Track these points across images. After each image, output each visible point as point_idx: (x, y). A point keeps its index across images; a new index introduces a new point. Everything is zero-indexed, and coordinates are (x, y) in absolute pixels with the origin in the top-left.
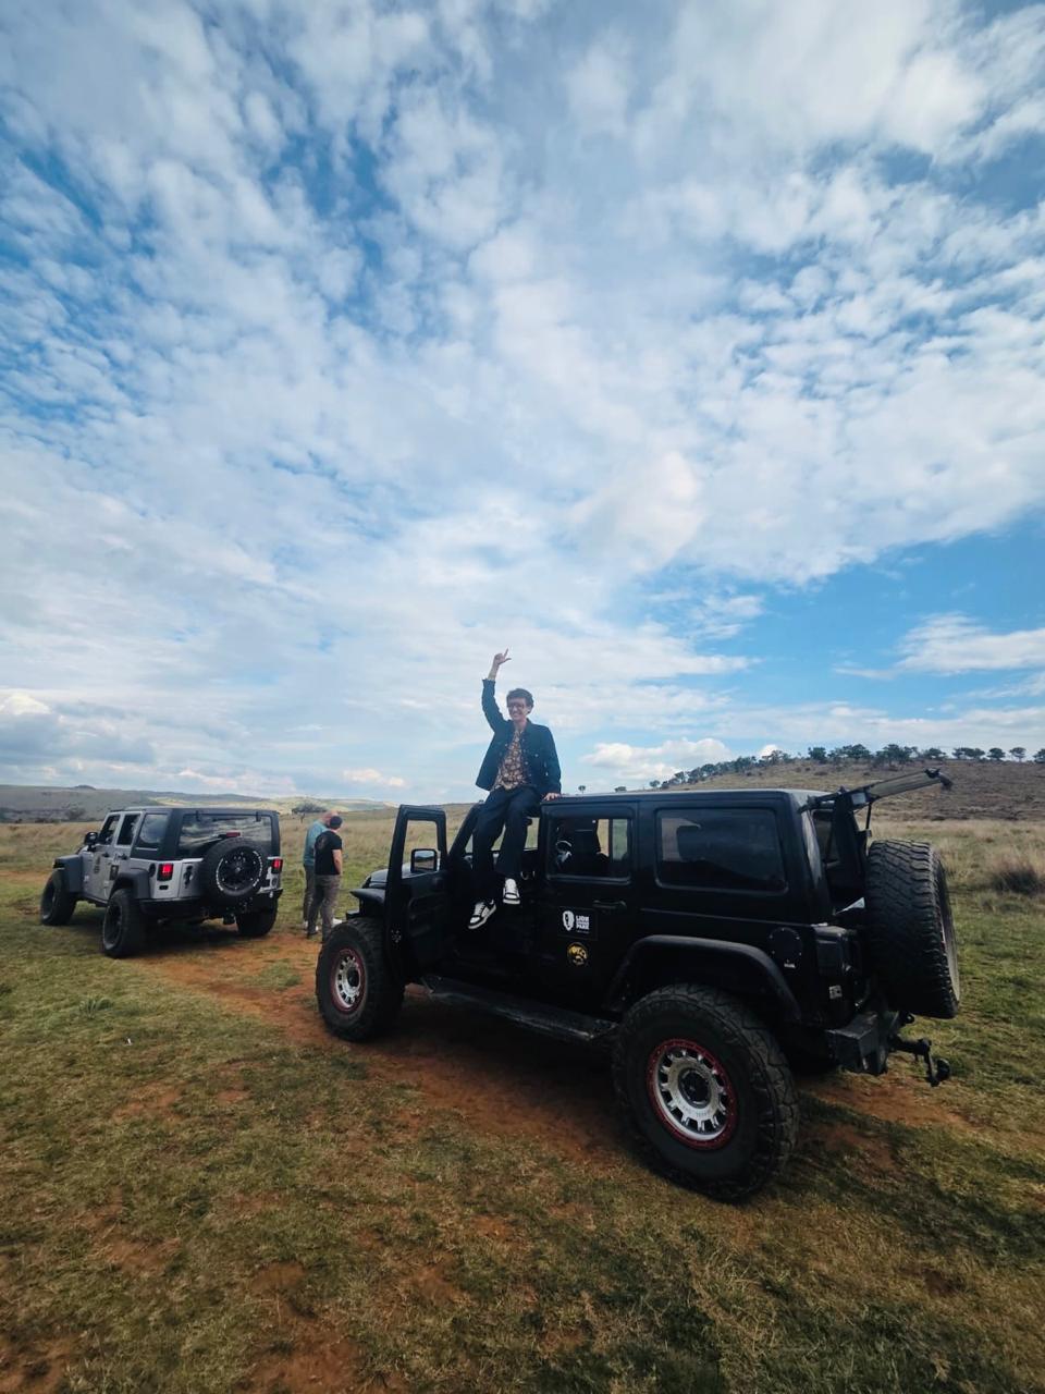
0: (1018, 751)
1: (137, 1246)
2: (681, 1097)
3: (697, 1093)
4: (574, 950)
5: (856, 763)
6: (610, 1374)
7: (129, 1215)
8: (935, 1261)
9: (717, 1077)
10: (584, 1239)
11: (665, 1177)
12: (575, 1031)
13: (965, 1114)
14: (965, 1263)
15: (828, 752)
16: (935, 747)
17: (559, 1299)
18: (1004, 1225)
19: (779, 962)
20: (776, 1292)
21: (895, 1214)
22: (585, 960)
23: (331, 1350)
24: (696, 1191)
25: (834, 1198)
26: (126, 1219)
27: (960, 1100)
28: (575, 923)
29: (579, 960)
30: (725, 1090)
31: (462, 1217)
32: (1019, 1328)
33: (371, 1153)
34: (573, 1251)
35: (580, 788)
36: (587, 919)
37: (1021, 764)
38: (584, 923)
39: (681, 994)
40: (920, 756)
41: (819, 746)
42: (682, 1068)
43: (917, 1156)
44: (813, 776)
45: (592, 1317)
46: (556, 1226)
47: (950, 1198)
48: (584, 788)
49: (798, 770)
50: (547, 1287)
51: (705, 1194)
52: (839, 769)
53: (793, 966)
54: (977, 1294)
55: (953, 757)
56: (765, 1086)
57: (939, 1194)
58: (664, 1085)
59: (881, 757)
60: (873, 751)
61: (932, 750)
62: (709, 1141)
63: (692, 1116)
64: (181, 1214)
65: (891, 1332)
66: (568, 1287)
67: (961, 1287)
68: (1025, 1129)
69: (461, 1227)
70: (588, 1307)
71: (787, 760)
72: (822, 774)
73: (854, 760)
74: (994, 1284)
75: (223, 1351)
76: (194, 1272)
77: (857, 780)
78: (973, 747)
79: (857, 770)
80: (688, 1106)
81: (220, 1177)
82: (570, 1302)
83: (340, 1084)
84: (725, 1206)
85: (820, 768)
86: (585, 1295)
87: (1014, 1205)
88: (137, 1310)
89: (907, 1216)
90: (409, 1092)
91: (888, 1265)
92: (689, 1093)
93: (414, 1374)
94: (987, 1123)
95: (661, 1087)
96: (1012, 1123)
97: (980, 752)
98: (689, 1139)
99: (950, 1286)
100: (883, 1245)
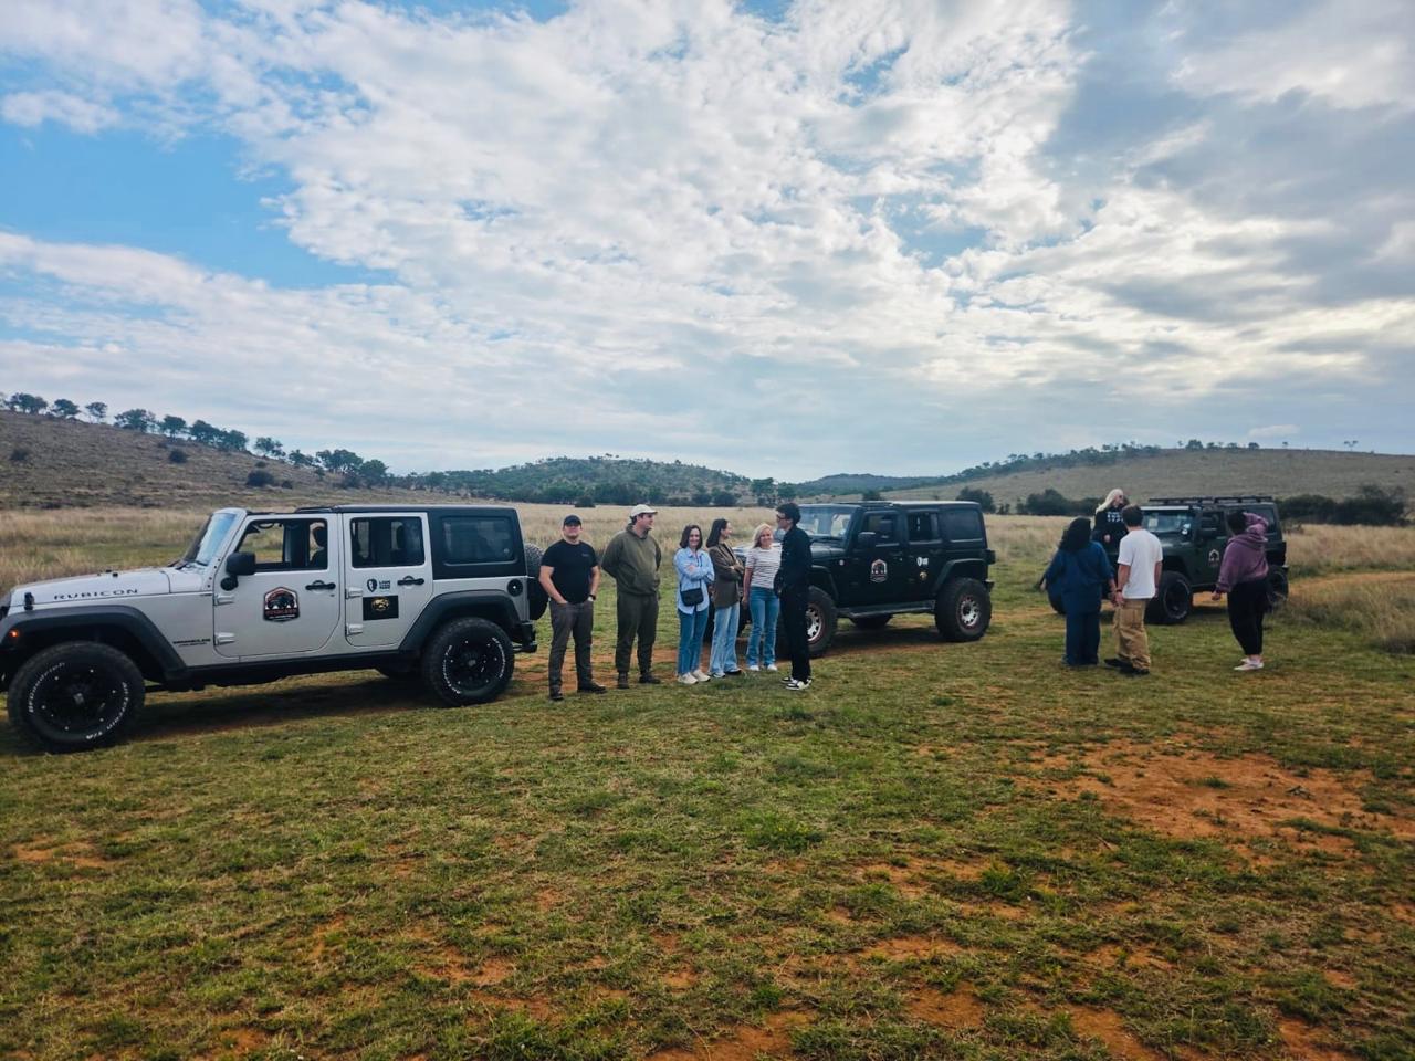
0: (98, 408)
37: (102, 428)
38: (926, 561)
97: (40, 403)
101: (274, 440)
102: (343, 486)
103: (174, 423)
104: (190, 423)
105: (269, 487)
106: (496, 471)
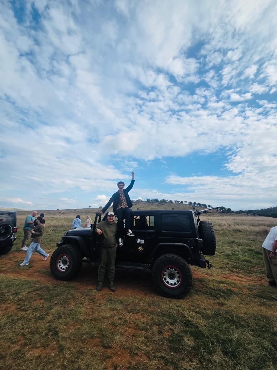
0: (186, 202)
1: (40, 349)
2: (169, 279)
3: (172, 277)
4: (140, 248)
5: (156, 203)
6: (182, 336)
7: (31, 342)
8: (218, 301)
9: (177, 273)
10: (159, 313)
11: (165, 297)
12: (139, 268)
13: (207, 274)
14: (222, 300)
15: (150, 200)
16: (171, 200)
17: (162, 326)
18: (224, 292)
19: (190, 247)
20: (198, 313)
21: (208, 294)
22: (143, 250)
23: (121, 353)
24: (173, 298)
25: (196, 294)
26: (31, 343)
27: (206, 272)
28: (140, 242)
29: (141, 250)
30: (179, 275)
31: (131, 316)
32: (235, 308)
33: (95, 307)
34: (158, 316)
35: (89, 207)
36: (144, 240)
37: (186, 204)
38: (143, 241)
39: (169, 255)
40: (168, 202)
41: (149, 198)
42: (169, 272)
43: (206, 283)
44: (147, 205)
45: (171, 327)
46: (152, 312)
47: (214, 290)
48: (90, 206)
49: (144, 204)
50: (158, 324)
51: (176, 299)
52: (153, 204)
53: (193, 247)
54: (227, 305)
55: (174, 202)
56: (189, 273)
57: (212, 289)
58: (165, 277)
59: (161, 202)
60: (159, 200)
61: (171, 201)
62: (176, 287)
63: (172, 282)
64: (49, 337)
65: (220, 314)
66: (163, 323)
67: (224, 304)
68: (217, 275)
69: (132, 318)
70: (169, 326)
71: (142, 201)
72: (149, 205)
73: (155, 202)
74: (228, 303)
75: (94, 363)
76: (69, 349)
77: (156, 207)
78: (178, 200)
79: (156, 204)
80: (170, 280)
81: (55, 323)
82: (165, 326)
83: (72, 292)
84: (180, 300)
85: (149, 204)
86: (167, 324)
87: (224, 289)
88: (58, 364)
89: (210, 294)
90: (93, 290)
91: (211, 303)
92: (170, 277)
93: (144, 351)
94: (211, 275)
95: (164, 277)
96: (215, 275)
97: (179, 202)
98: (171, 287)
99: (222, 304)
100: (209, 300)
101: (210, 205)
102: (221, 213)
103: (195, 203)
104: (197, 203)
105: (207, 213)
106: (260, 210)
